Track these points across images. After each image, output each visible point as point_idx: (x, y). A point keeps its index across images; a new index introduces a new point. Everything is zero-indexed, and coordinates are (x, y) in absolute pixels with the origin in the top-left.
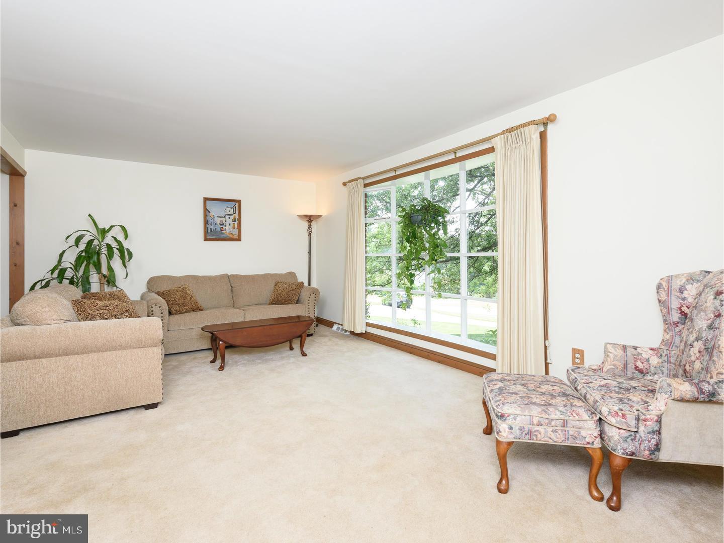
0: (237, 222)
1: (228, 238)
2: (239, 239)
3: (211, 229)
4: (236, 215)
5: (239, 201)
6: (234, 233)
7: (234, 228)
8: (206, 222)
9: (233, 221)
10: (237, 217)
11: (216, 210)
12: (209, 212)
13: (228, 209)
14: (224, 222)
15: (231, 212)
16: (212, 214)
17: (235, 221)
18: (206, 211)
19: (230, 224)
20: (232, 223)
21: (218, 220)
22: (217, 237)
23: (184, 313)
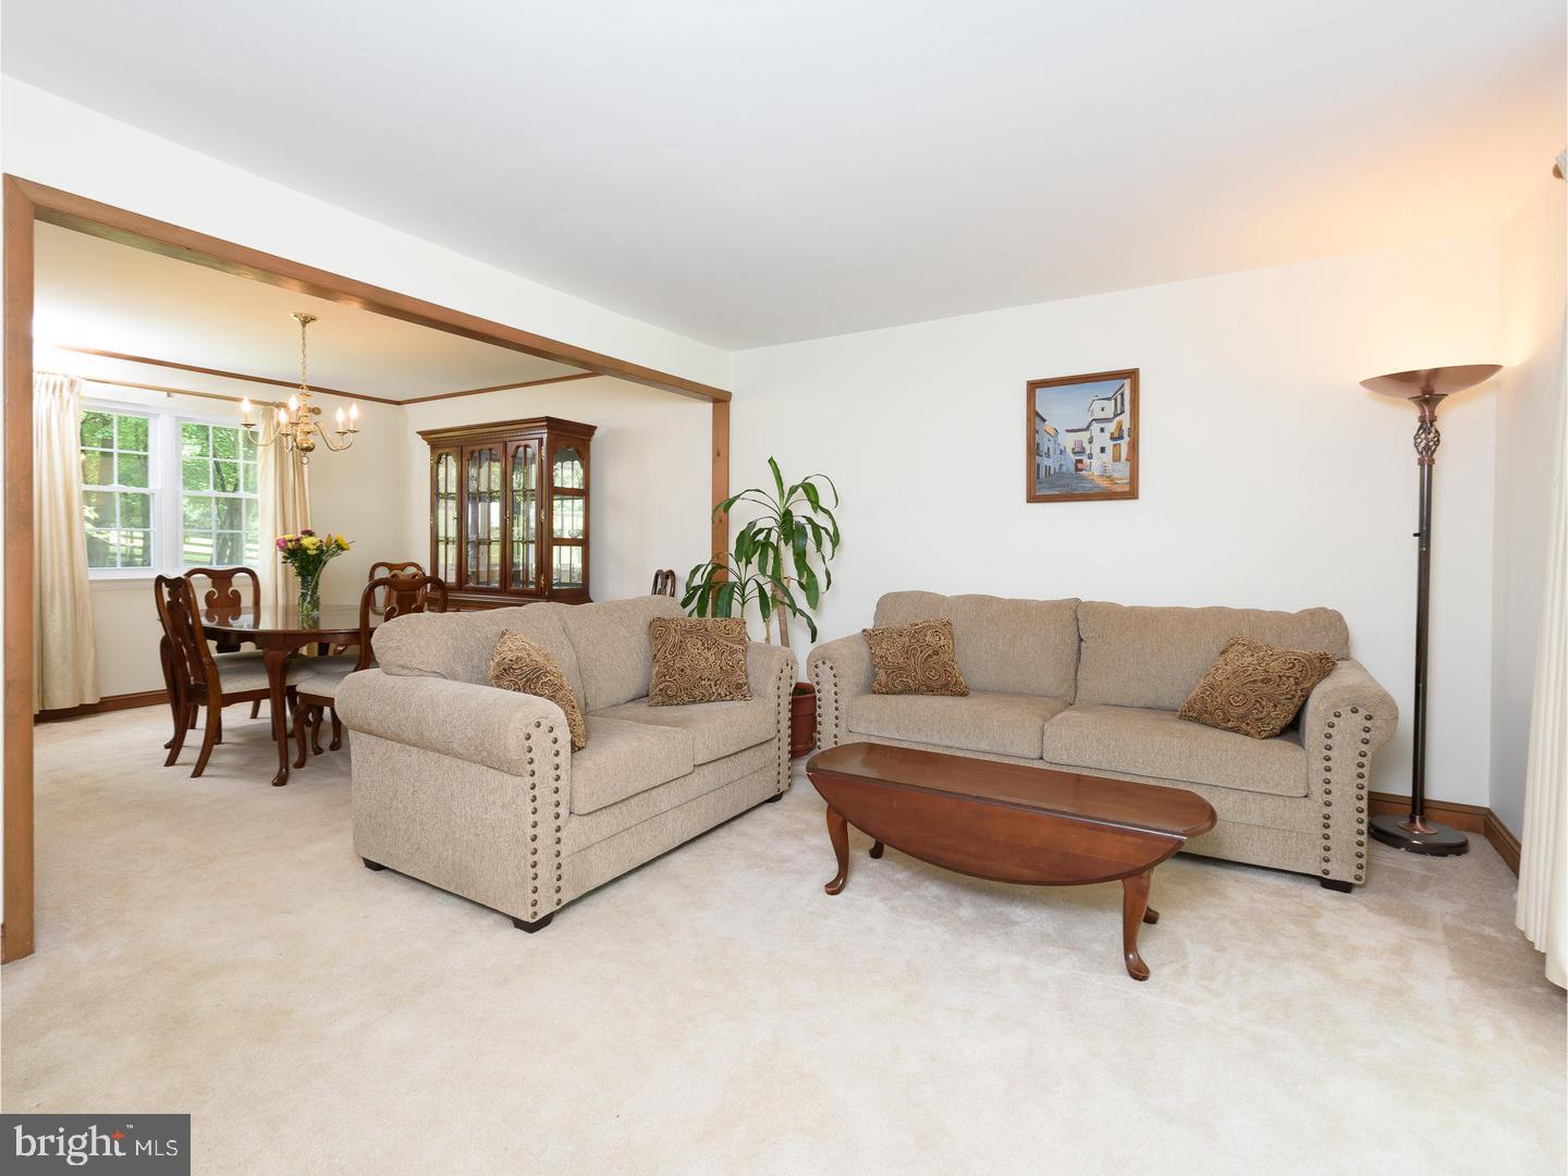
0: (1127, 439)
1: (1098, 490)
2: (1131, 493)
3: (1048, 469)
4: (1125, 419)
5: (1132, 375)
6: (1115, 475)
7: (1117, 459)
8: (1033, 450)
9: (1113, 438)
10: (1126, 425)
11: (1061, 412)
12: (1044, 420)
13: (1098, 405)
14: (1086, 445)
15: (1109, 413)
16: (1050, 425)
17: (1121, 437)
18: (1034, 417)
19: (1103, 450)
20: (1109, 445)
21: (1068, 442)
22: (1064, 491)
23: (901, 693)
